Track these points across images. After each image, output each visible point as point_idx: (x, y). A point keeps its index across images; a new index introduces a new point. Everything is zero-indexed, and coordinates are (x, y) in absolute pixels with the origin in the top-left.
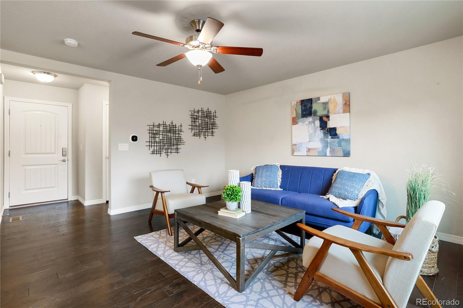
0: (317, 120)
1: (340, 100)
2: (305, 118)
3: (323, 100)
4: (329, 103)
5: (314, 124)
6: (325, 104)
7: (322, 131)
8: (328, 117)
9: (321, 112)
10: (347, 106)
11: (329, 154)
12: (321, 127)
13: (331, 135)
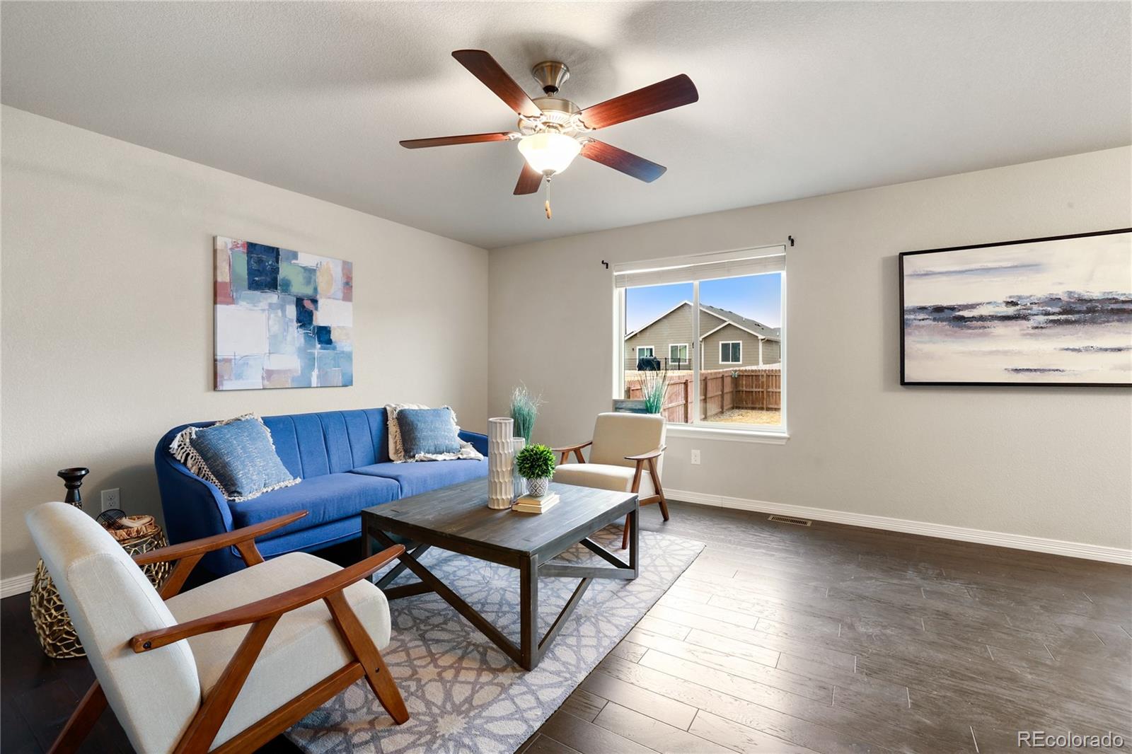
0: (289, 303)
1: (336, 272)
2: (258, 293)
3: (305, 260)
4: (318, 273)
5: (284, 311)
6: (310, 272)
7: (302, 331)
8: (315, 301)
9: (299, 288)
10: (347, 288)
11: (317, 383)
12: (298, 321)
13: (320, 342)
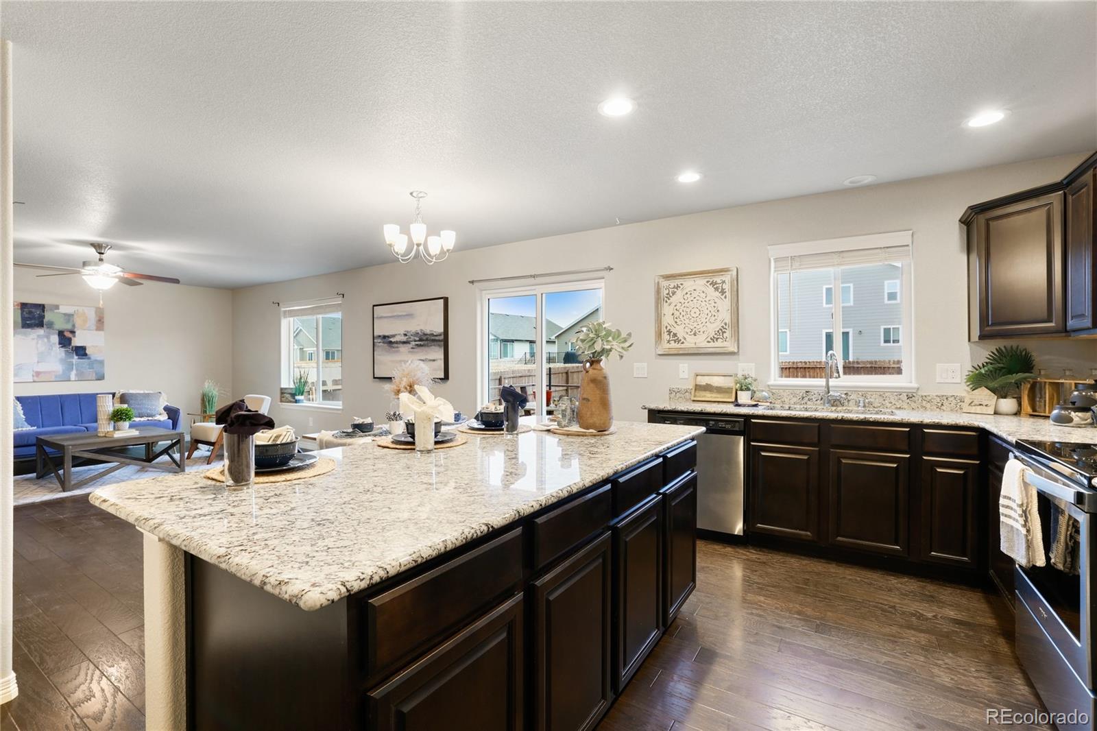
0: (53, 334)
1: (92, 315)
2: (29, 330)
3: (64, 309)
4: (75, 316)
5: (49, 339)
6: (69, 317)
7: (63, 349)
8: (73, 332)
9: (60, 325)
10: (100, 323)
11: (75, 378)
12: (60, 343)
13: (77, 355)
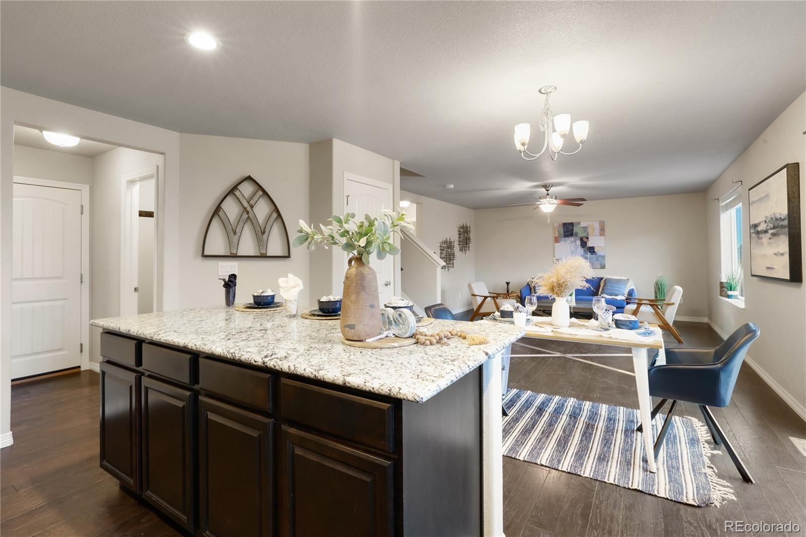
0: (578, 240)
1: (597, 226)
2: (567, 238)
3: (583, 224)
4: (588, 228)
5: (575, 243)
6: (585, 228)
7: (583, 249)
8: (587, 238)
9: (581, 234)
10: (602, 231)
12: (581, 245)
13: (590, 252)
